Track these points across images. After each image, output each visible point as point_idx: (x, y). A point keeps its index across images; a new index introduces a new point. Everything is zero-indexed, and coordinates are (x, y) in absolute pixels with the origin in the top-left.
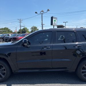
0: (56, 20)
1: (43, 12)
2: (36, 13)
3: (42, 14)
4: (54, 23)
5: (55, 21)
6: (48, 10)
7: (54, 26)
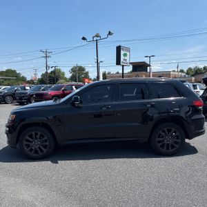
0: (128, 53)
1: (99, 39)
2: (84, 39)
3: (97, 40)
4: (124, 60)
5: (125, 55)
6: (110, 32)
7: (123, 66)
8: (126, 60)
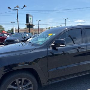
1: (18, 8)
2: (9, 8)
3: (17, 9)
4: (30, 21)
6: (25, 6)
8: (31, 21)
